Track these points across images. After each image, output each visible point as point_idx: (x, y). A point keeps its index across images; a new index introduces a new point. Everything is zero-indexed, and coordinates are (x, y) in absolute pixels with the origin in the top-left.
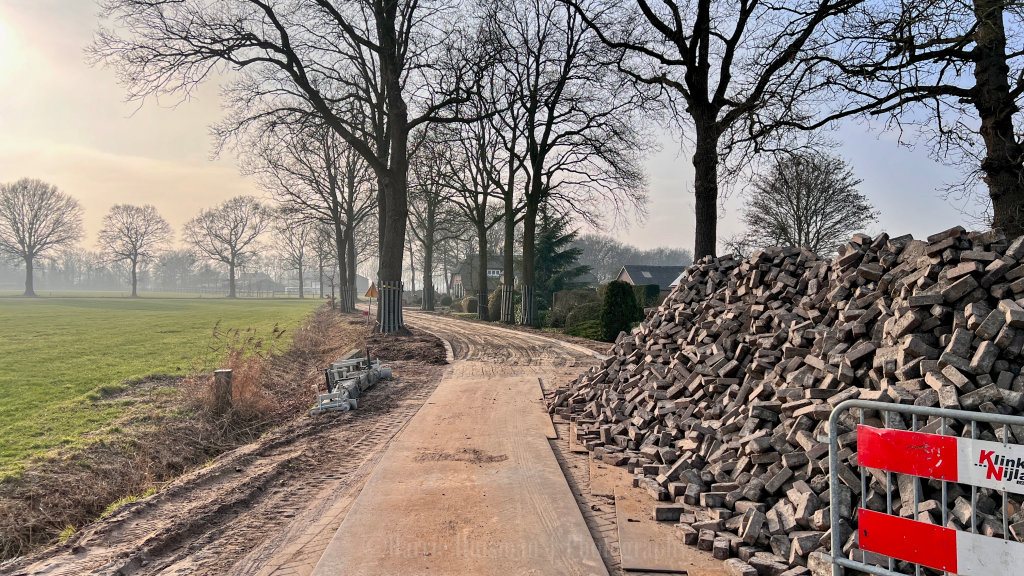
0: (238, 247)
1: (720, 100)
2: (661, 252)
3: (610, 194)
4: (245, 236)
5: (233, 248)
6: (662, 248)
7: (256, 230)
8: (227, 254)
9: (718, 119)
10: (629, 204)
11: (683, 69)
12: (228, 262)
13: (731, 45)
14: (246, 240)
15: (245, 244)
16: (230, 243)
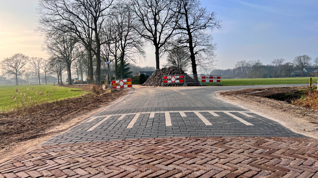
0: (18, 69)
1: (159, 43)
2: (147, 67)
3: (138, 56)
4: (20, 66)
5: (16, 70)
6: (147, 66)
7: (24, 64)
8: (15, 71)
9: (159, 46)
10: (142, 58)
11: (153, 38)
12: (15, 74)
13: (160, 33)
14: (20, 67)
15: (20, 68)
16: (15, 68)
